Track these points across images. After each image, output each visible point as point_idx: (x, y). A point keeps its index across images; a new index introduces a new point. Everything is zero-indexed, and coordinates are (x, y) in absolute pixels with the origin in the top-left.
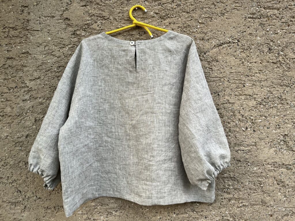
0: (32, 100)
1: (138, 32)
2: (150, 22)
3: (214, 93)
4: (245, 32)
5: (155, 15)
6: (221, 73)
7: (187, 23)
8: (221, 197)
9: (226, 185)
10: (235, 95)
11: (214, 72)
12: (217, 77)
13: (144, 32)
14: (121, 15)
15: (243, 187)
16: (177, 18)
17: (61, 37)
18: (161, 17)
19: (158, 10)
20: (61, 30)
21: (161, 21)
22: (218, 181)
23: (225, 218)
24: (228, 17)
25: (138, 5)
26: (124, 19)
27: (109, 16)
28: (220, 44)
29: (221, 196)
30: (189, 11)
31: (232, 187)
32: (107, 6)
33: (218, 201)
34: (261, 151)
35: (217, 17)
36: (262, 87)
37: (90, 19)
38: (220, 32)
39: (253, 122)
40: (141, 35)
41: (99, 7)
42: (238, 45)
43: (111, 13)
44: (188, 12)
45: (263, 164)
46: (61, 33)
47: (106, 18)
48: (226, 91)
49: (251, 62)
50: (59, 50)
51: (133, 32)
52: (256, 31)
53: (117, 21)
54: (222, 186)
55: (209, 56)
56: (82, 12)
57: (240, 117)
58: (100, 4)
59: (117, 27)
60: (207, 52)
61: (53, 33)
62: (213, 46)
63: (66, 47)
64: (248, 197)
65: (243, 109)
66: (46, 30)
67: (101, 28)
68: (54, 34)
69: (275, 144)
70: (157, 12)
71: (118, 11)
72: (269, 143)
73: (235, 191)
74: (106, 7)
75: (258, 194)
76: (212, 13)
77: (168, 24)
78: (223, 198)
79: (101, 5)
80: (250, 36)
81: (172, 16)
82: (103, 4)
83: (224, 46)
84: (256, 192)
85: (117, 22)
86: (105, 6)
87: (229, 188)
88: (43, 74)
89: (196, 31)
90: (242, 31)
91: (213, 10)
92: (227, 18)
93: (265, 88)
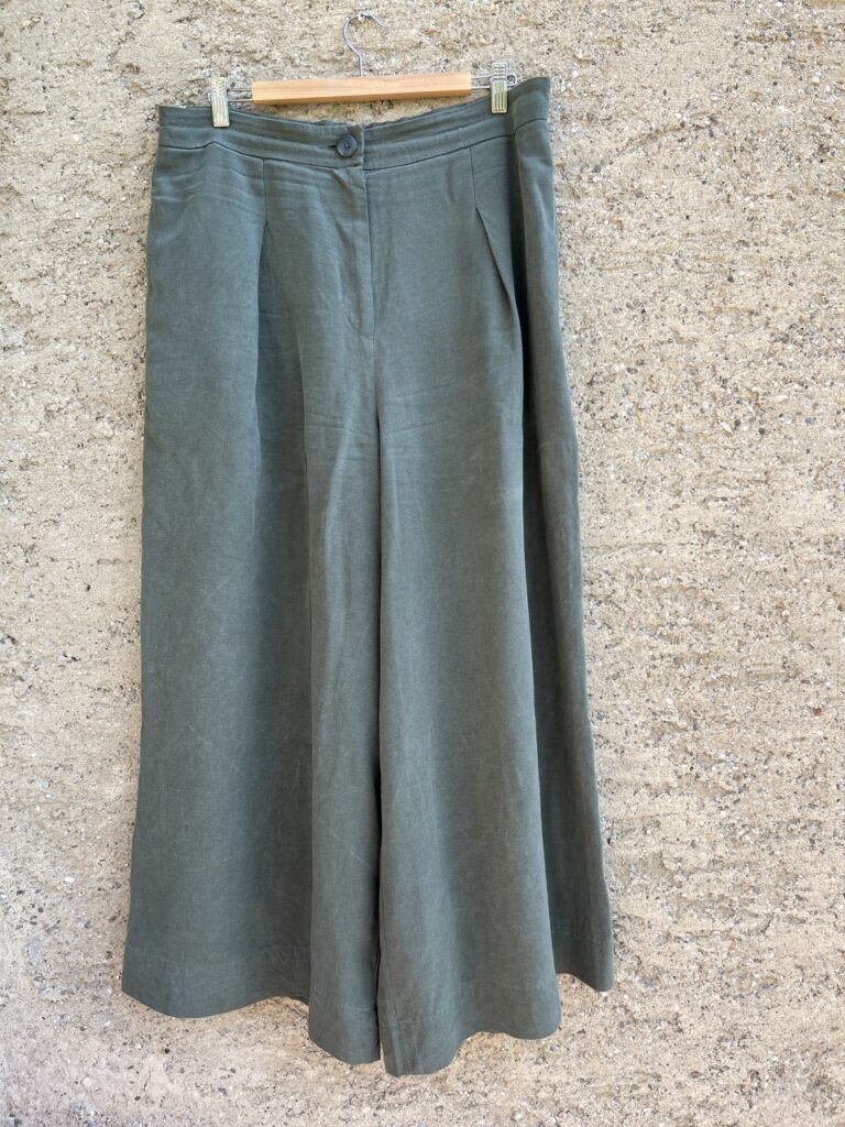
0: (33, 347)
3: (628, 306)
4: (736, 87)
5: (425, 39)
6: (653, 236)
7: (535, 62)
8: (651, 653)
9: (667, 614)
10: (700, 313)
11: (628, 234)
12: (640, 251)
14: (308, 43)
15: (722, 619)
16: (501, 45)
17: (115, 131)
18: (444, 46)
19: (433, 22)
20: (112, 106)
22: (639, 600)
23: (663, 718)
24: (676, 37)
27: (267, 49)
28: (649, 132)
29: (651, 648)
30: (540, 21)
31: (685, 619)
33: (639, 666)
34: (784, 498)
35: (639, 38)
36: (792, 280)
37: (204, 62)
38: (650, 91)
39: (760, 401)
41: (236, 19)
42: (712, 135)
43: (276, 39)
44: (537, 26)
45: (791, 543)
46: (114, 118)
47: (258, 56)
48: (670, 299)
49: (758, 193)
50: (110, 176)
52: (775, 84)
54: (652, 616)
55: (609, 177)
56: (178, 41)
57: (716, 388)
58: (238, 10)
60: (602, 163)
61: (87, 118)
62: (624, 143)
63: (131, 163)
64: (738, 651)
65: (726, 359)
66: (65, 109)
68: (90, 122)
69: (830, 473)
70: (432, 27)
71: (297, 29)
72: (810, 470)
73: (696, 632)
74: (258, 17)
75: (772, 642)
76: (621, 26)
78: (657, 654)
79: (242, 13)
80: (754, 104)
81: (483, 41)
82: (247, 11)
83: (664, 140)
84: (765, 634)
86: (254, 15)
87: (676, 624)
88: (61, 259)
89: (568, 90)
90: (725, 87)
91: (626, 15)
92: (672, 42)
93: (802, 285)
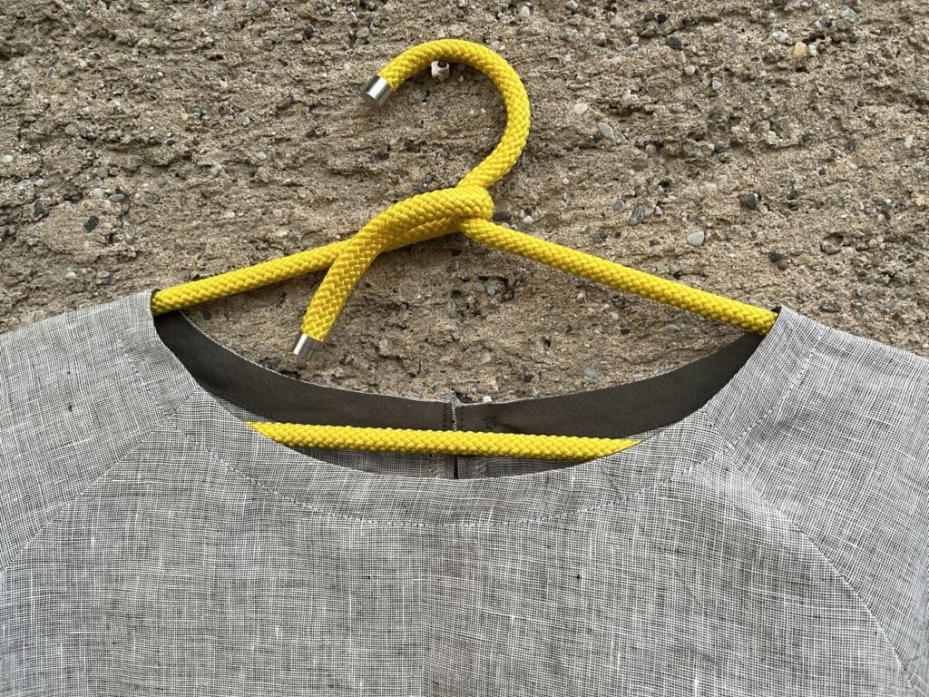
1: (449, 287)
2: (557, 192)
5: (609, 126)
13: (505, 281)
14: (294, 126)
18: (659, 146)
19: (633, 84)
21: (667, 185)
25: (451, 37)
26: (324, 163)
27: (190, 137)
32: (177, 50)
37: (25, 163)
40: (477, 313)
41: (113, 59)
47: (162, 154)
51: (402, 284)
53: (261, 183)
58: (122, 35)
59: (261, 231)
67: (116, 247)
70: (629, 97)
71: (269, 89)
74: (170, 56)
77: (730, 209)
79: (130, 44)
81: (771, 137)
82: (145, 38)
85: (262, 192)
86: (161, 51)
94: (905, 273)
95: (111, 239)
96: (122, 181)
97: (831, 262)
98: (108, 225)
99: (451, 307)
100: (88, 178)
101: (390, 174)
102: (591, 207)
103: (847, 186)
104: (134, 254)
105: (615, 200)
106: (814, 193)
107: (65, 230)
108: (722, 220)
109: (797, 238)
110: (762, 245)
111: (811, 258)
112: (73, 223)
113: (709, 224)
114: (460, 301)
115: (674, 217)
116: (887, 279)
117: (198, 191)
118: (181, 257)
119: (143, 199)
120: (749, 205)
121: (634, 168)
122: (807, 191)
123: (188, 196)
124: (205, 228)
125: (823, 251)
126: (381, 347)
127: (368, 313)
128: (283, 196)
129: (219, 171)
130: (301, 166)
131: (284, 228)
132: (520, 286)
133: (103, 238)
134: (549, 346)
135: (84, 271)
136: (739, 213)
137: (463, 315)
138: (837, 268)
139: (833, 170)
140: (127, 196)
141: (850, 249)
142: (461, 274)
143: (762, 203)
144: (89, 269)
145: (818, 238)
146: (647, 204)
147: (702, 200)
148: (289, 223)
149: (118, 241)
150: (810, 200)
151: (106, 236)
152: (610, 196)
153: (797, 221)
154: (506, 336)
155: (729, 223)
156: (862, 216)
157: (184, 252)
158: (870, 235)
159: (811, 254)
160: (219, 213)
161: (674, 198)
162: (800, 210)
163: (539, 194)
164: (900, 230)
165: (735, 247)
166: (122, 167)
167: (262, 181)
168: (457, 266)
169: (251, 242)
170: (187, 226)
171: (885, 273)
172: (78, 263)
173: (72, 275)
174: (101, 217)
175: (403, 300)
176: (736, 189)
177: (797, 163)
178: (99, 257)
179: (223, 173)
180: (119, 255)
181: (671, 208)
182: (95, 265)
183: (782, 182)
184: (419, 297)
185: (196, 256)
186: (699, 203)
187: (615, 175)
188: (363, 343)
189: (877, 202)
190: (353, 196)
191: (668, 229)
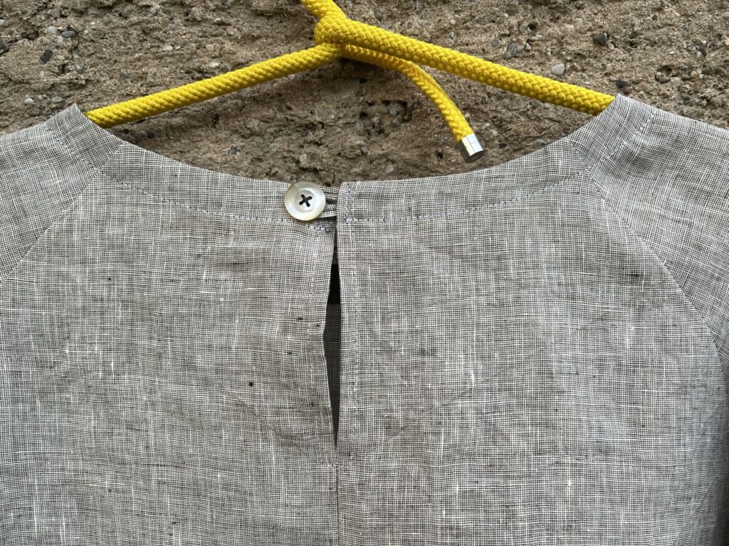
1: (357, 109)
2: (445, 31)
13: (404, 104)
21: (533, 27)
26: (249, 5)
40: (381, 131)
51: (318, 108)
53: (194, 22)
59: (196, 63)
67: (67, 76)
77: (585, 45)
85: (196, 29)
94: (718, 99)
95: (63, 69)
96: (72, 20)
97: (663, 88)
98: (61, 57)
99: (359, 126)
100: (43, 18)
101: (306, 15)
102: (473, 44)
103: (673, 29)
104: (84, 82)
105: (493, 38)
106: (650, 34)
107: (23, 62)
108: (579, 54)
109: (638, 69)
110: (610, 74)
111: (648, 85)
112: (30, 56)
113: (569, 58)
114: (367, 122)
115: (540, 52)
116: (705, 102)
117: (139, 27)
118: (126, 84)
119: (90, 35)
120: (600, 42)
121: (508, 12)
122: (644, 32)
123: (131, 32)
124: (146, 59)
125: (657, 80)
126: (301, 160)
127: (290, 132)
128: (214, 33)
129: (158, 11)
130: (229, 8)
131: (215, 60)
132: (417, 108)
133: (57, 68)
134: (441, 157)
135: (40, 97)
136: (592, 49)
137: (369, 134)
138: (668, 93)
139: (663, 17)
140: (77, 33)
141: (677, 79)
142: (368, 98)
143: (610, 41)
144: (45, 96)
145: (653, 70)
146: (519, 41)
147: (563, 38)
148: (221, 56)
149: (69, 71)
150: (646, 39)
151: (59, 67)
152: (488, 34)
153: (637, 56)
154: (406, 150)
155: (583, 57)
156: (686, 53)
157: (129, 80)
158: (692, 68)
159: (648, 82)
160: (158, 47)
161: (540, 36)
162: (639, 47)
163: (431, 33)
164: (714, 64)
165: (590, 76)
166: (72, 9)
167: (195, 20)
168: (364, 91)
169: (188, 72)
170: (130, 58)
171: (703, 98)
172: (35, 91)
173: (30, 100)
174: (55, 50)
175: (318, 119)
176: (590, 30)
177: (636, 10)
178: (53, 85)
179: (161, 12)
180: (70, 83)
181: (537, 45)
182: (49, 92)
183: (625, 24)
184: (333, 117)
185: (139, 84)
186: (561, 41)
187: (493, 18)
188: (285, 158)
189: (696, 43)
190: (274, 34)
191: (536, 62)
